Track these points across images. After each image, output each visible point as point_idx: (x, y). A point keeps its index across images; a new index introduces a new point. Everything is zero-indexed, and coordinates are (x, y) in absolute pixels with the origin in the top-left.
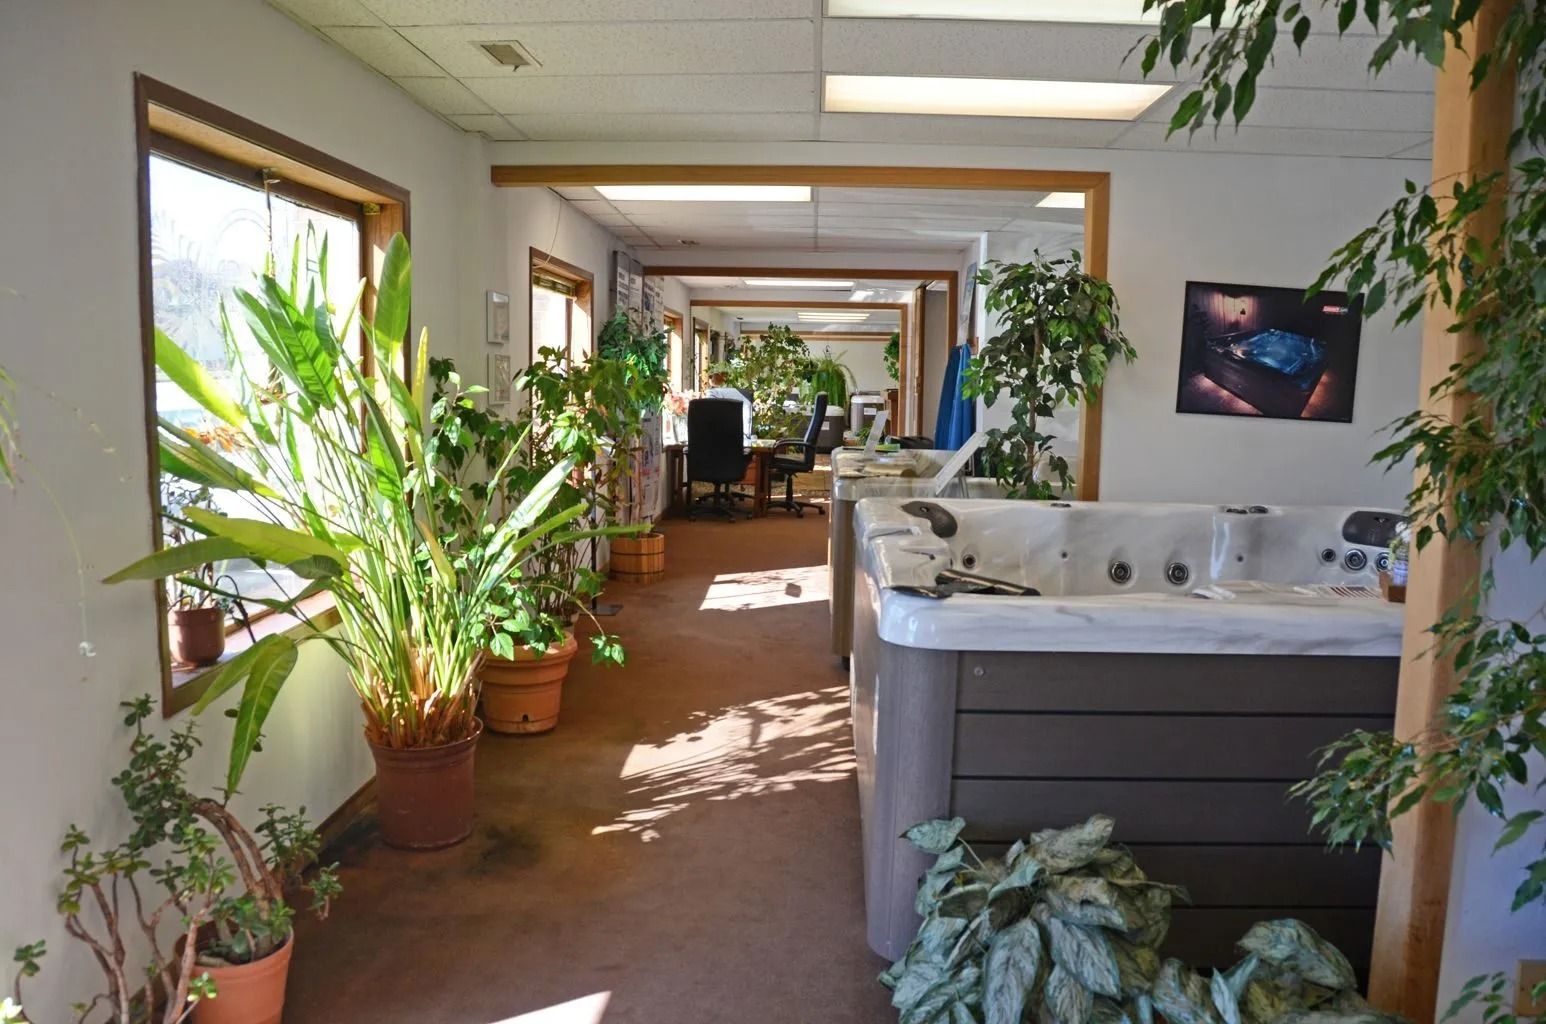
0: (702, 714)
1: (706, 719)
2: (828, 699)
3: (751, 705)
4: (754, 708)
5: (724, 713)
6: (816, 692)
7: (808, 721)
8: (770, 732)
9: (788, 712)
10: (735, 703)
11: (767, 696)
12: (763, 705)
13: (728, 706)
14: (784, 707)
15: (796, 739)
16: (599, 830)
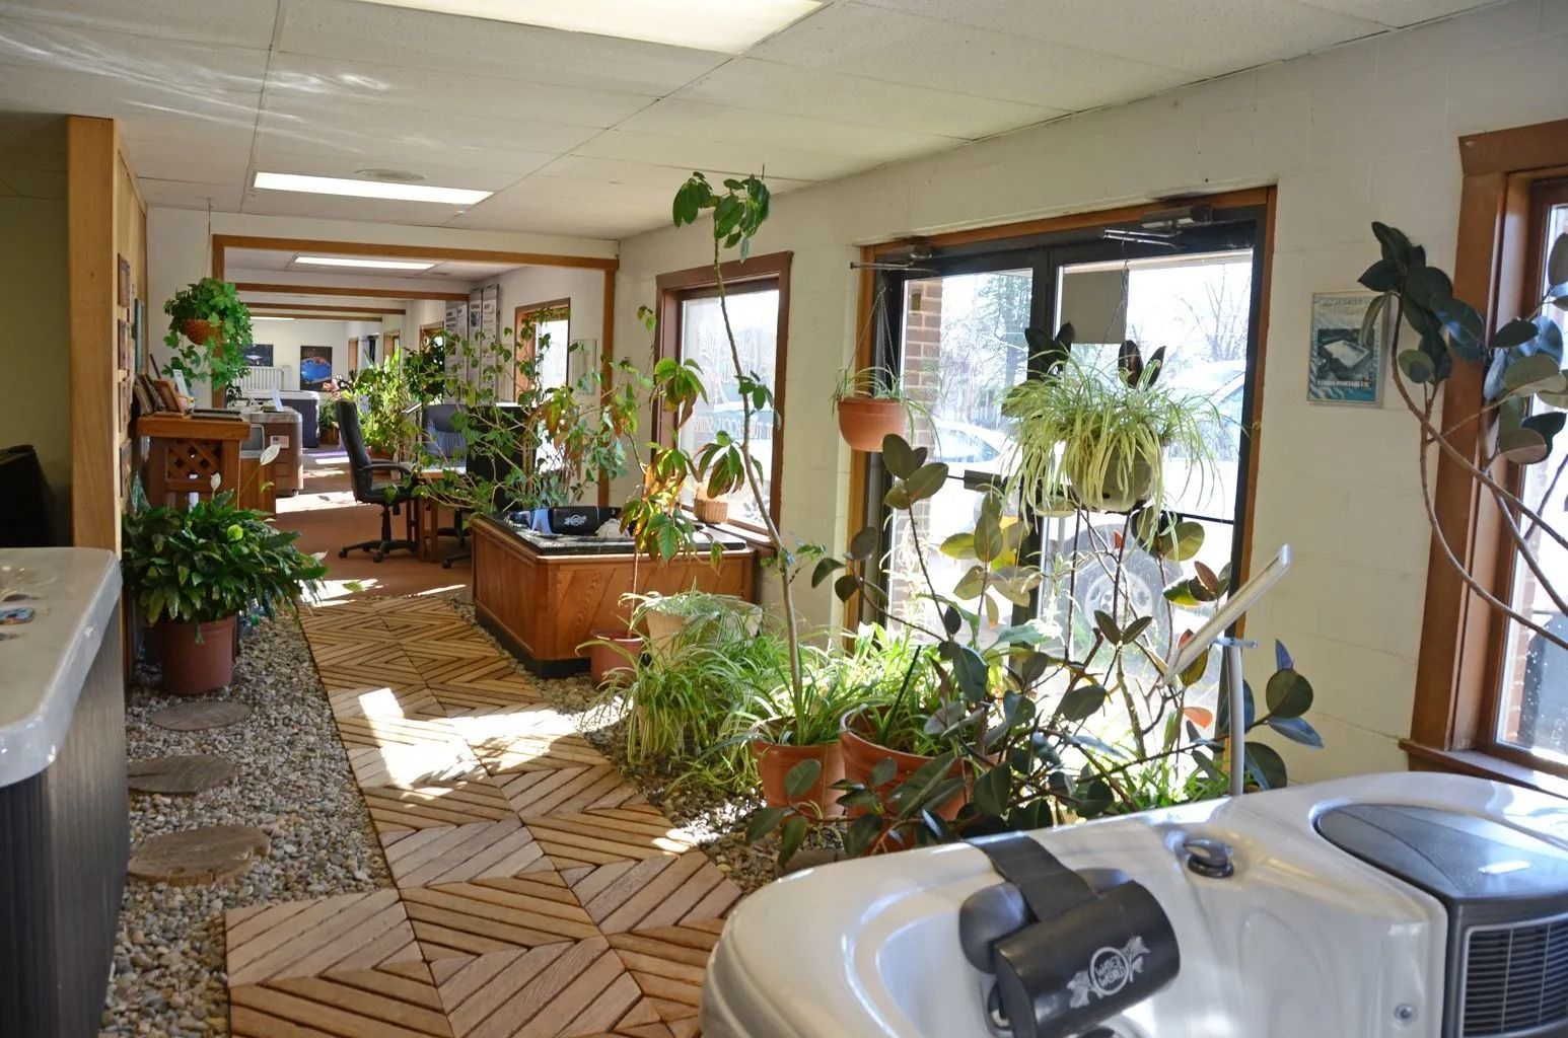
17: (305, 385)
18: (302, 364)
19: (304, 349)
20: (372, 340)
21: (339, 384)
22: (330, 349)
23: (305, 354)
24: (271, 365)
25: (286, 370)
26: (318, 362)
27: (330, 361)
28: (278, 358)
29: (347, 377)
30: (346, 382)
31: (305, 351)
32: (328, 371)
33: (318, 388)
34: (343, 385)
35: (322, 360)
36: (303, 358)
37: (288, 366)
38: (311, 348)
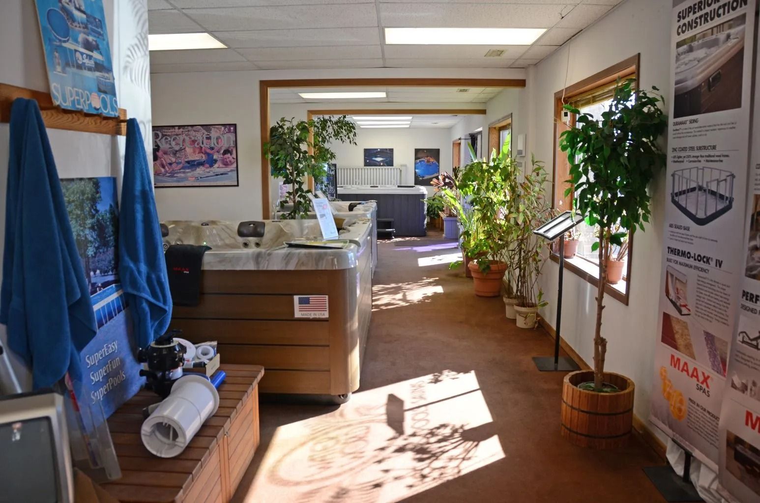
0: (426, 301)
1: (425, 300)
2: (377, 306)
3: (409, 304)
4: (407, 303)
5: (418, 301)
6: (382, 309)
7: (385, 299)
8: (399, 296)
9: (393, 302)
10: (415, 304)
11: (403, 307)
12: (404, 304)
13: (417, 304)
14: (395, 303)
15: (390, 294)
16: (437, 278)
17: (419, 181)
18: (416, 164)
19: (417, 151)
20: (473, 138)
21: (444, 180)
22: (438, 151)
23: (419, 155)
24: (392, 165)
25: (403, 169)
26: (428, 161)
27: (438, 161)
28: (397, 159)
29: (451, 174)
30: (449, 178)
31: (419, 153)
32: (437, 169)
33: (426, 183)
34: (447, 180)
35: (432, 160)
36: (416, 159)
37: (405, 166)
38: (423, 150)
